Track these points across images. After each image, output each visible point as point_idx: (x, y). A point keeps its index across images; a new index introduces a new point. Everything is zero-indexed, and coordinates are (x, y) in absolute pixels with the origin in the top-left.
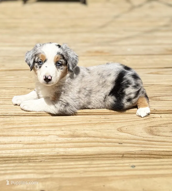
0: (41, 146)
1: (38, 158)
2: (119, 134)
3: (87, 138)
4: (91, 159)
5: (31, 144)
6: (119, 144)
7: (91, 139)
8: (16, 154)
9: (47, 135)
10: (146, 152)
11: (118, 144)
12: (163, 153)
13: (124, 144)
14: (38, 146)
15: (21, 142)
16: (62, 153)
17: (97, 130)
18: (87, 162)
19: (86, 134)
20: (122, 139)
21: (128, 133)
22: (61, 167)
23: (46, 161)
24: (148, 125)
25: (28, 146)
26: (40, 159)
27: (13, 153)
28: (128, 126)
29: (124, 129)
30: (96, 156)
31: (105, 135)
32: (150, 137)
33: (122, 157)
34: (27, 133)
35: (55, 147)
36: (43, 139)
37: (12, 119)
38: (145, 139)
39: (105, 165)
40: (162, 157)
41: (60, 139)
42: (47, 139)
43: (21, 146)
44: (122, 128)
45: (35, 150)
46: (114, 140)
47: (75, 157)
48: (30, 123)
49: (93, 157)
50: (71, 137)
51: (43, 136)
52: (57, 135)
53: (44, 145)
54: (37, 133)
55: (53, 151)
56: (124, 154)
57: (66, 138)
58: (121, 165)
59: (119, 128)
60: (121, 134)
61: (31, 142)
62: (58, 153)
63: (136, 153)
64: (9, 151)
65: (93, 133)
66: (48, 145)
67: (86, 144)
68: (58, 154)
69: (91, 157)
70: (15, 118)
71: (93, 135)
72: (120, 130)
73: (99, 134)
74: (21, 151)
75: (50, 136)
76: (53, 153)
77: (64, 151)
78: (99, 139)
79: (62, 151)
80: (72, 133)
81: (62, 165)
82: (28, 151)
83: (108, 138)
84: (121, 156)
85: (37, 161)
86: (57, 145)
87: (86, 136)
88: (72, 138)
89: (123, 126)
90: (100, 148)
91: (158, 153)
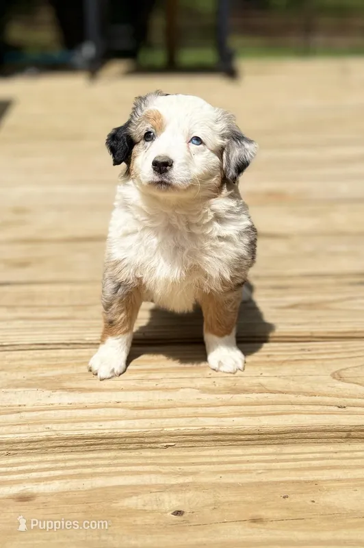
0: (165, 412)
1: (161, 439)
2: (336, 385)
3: (266, 395)
4: (277, 442)
5: (144, 408)
6: (339, 407)
7: (272, 397)
8: (113, 431)
9: (177, 389)
11: (336, 408)
13: (349, 409)
14: (158, 412)
15: (120, 404)
16: (213, 429)
17: (285, 378)
18: (270, 449)
19: (261, 385)
20: (343, 397)
21: (357, 383)
22: (214, 460)
23: (176, 446)
25: (135, 413)
26: (165, 442)
27: (107, 428)
28: (356, 367)
29: (344, 374)
30: (288, 435)
31: (305, 387)
33: (348, 437)
34: (131, 384)
35: (196, 416)
36: (168, 398)
39: (311, 456)
41: (206, 398)
42: (176, 397)
43: (120, 412)
44: (343, 372)
45: (153, 421)
46: (327, 399)
47: (243, 437)
49: (283, 438)
50: (228, 393)
51: (166, 389)
52: (198, 389)
53: (171, 411)
54: (152, 384)
55: (193, 424)
56: (351, 431)
57: (218, 396)
58: (347, 455)
59: (336, 372)
60: (341, 385)
61: (141, 404)
62: (205, 429)
64: (95, 425)
65: (279, 384)
66: (181, 411)
67: (264, 408)
68: (205, 431)
69: (277, 439)
71: (280, 390)
72: (338, 376)
73: (293, 385)
74: (123, 423)
75: (182, 390)
76: (193, 429)
77: (216, 424)
78: (292, 398)
79: (211, 424)
80: (229, 384)
81: (217, 456)
82: (137, 423)
83: (312, 396)
84: (344, 434)
85: (159, 445)
86: (200, 410)
87: (262, 389)
88: (232, 395)
89: (344, 367)
90: (296, 416)
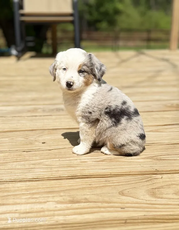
0: (39, 214)
2: (121, 197)
3: (88, 204)
4: (92, 226)
5: (29, 213)
6: (122, 208)
7: (91, 205)
8: (13, 225)
9: (45, 202)
10: (150, 217)
11: (120, 209)
12: (167, 217)
13: (126, 209)
14: (35, 214)
15: (17, 211)
16: (62, 222)
17: (97, 195)
19: (86, 199)
20: (124, 203)
21: (130, 197)
24: (150, 187)
25: (24, 215)
28: (130, 189)
29: (126, 192)
30: (98, 223)
31: (106, 199)
32: (153, 200)
33: (125, 223)
34: (23, 201)
35: (54, 215)
36: (41, 207)
37: (7, 185)
38: (148, 202)
40: (166, 221)
41: (59, 206)
42: (45, 206)
43: (17, 215)
44: (124, 191)
46: (116, 205)
47: (76, 225)
48: (26, 190)
49: (95, 225)
50: (70, 203)
51: (40, 203)
52: (56, 202)
53: (42, 214)
54: (34, 200)
55: (52, 219)
56: (126, 220)
57: (65, 205)
59: (121, 191)
60: (124, 197)
61: (28, 211)
63: (139, 218)
65: (94, 198)
66: (47, 213)
67: (86, 210)
68: (58, 223)
70: (11, 185)
71: (93, 200)
72: (122, 193)
73: (101, 199)
75: (48, 203)
76: (52, 222)
77: (63, 219)
78: (100, 204)
79: (61, 219)
80: (71, 199)
83: (109, 203)
84: (124, 221)
86: (56, 213)
87: (87, 201)
88: (72, 205)
89: (124, 189)
90: (101, 214)
91: (162, 218)
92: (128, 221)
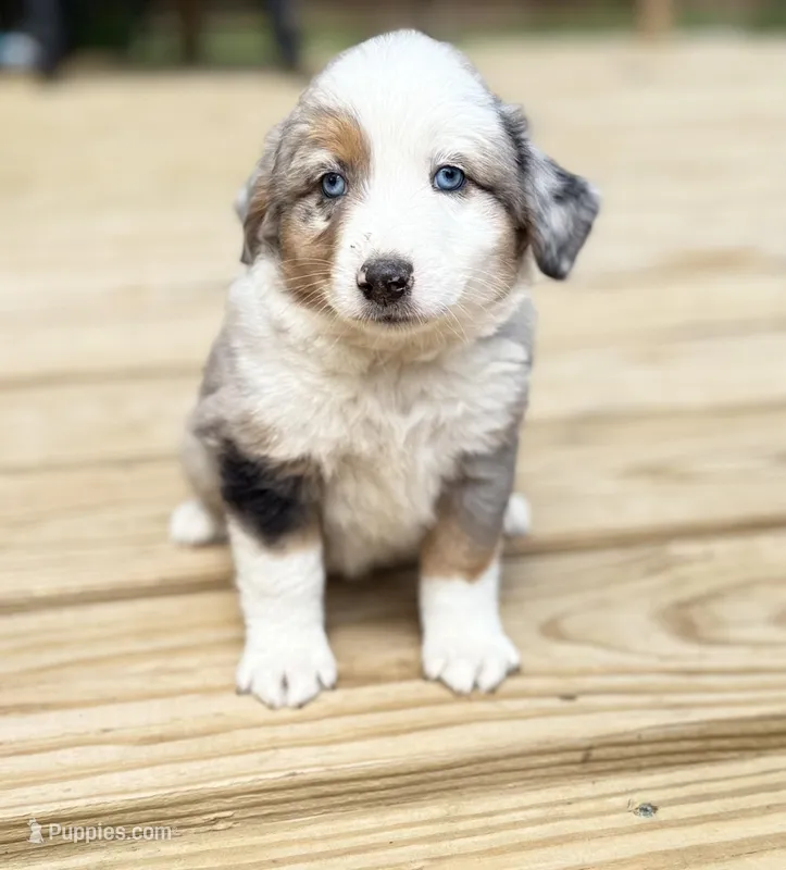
0: (208, 744)
1: (202, 807)
5: (161, 739)
6: (564, 699)
8: (96, 800)
11: (555, 703)
13: (584, 702)
15: (108, 735)
16: (312, 773)
18: (433, 809)
22: (320, 847)
23: (237, 816)
26: (213, 812)
27: (79, 796)
33: (585, 761)
34: (135, 685)
35: (275, 746)
36: (215, 710)
37: (50, 618)
38: (672, 665)
39: (519, 816)
43: (110, 753)
45: (184, 768)
47: (376, 783)
53: (222, 741)
55: (269, 766)
56: (590, 748)
58: (591, 806)
59: (548, 622)
61: (156, 731)
62: (294, 774)
63: (644, 738)
64: (54, 790)
66: (242, 737)
68: (296, 779)
70: (68, 617)
74: (116, 780)
76: (271, 777)
77: (319, 760)
79: (309, 762)
81: (325, 838)
82: (147, 777)
85: (197, 820)
92: (595, 753)
